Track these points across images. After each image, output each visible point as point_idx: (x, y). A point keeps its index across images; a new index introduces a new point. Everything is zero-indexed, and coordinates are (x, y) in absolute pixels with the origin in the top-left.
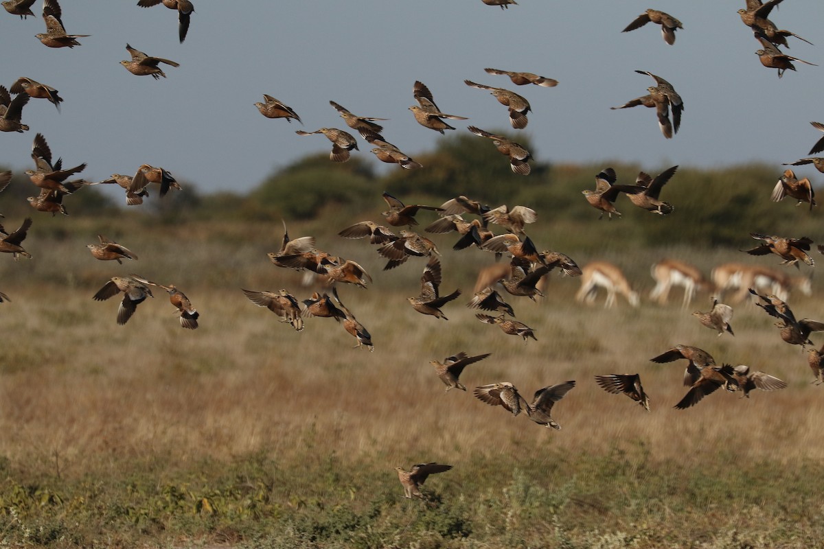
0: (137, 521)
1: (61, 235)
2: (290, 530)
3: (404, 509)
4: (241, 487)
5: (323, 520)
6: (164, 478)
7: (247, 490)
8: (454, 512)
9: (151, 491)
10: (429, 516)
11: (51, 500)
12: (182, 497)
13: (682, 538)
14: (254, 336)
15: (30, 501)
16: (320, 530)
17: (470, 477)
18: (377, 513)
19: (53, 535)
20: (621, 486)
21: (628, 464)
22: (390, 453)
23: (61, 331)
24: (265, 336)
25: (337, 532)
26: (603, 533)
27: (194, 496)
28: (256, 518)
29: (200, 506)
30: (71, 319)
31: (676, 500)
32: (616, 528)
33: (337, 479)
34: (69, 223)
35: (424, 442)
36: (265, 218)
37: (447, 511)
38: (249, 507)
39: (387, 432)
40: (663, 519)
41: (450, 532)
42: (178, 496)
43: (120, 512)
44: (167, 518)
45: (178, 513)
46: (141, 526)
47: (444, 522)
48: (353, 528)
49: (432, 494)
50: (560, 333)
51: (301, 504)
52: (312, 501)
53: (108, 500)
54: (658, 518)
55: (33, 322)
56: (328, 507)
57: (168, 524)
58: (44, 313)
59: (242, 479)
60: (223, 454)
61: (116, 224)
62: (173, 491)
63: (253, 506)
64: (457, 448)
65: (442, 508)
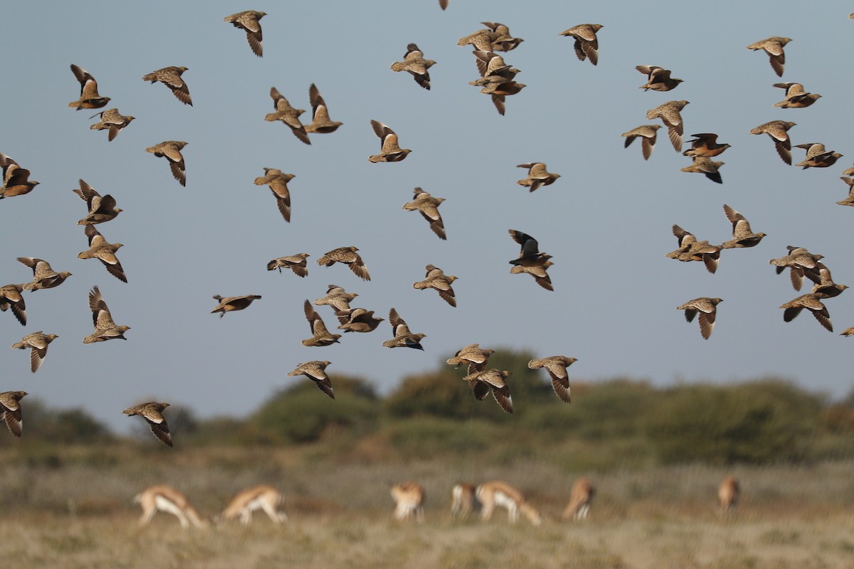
1: (54, 463)
14: (264, 559)
23: (64, 558)
24: (276, 558)
30: (75, 545)
34: (64, 452)
36: (265, 442)
50: (580, 551)
55: (35, 549)
58: (45, 539)
61: (110, 451)
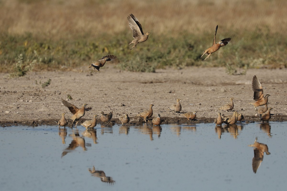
0: (81, 56)
2: (138, 58)
3: (180, 51)
4: (118, 43)
5: (150, 55)
6: (89, 40)
7: (120, 45)
8: (198, 52)
9: (85, 45)
10: (189, 53)
11: (49, 48)
12: (97, 47)
13: (284, 60)
15: (40, 49)
16: (149, 59)
17: (204, 39)
18: (169, 53)
19: (50, 61)
20: (260, 42)
21: (262, 34)
22: (173, 31)
25: (155, 59)
26: (254, 59)
27: (101, 47)
28: (125, 54)
29: (104, 50)
31: (281, 47)
32: (259, 57)
33: (154, 41)
35: (185, 28)
37: (196, 51)
38: (122, 50)
39: (171, 24)
40: (276, 53)
41: (197, 59)
42: (95, 47)
43: (74, 52)
44: (91, 55)
45: (96, 53)
46: (82, 57)
47: (195, 55)
48: (161, 58)
49: (190, 45)
51: (141, 49)
52: (145, 48)
53: (69, 48)
54: (274, 53)
56: (151, 50)
57: (92, 57)
59: (118, 41)
60: (110, 32)
62: (94, 45)
63: (123, 50)
64: (198, 29)
65: (194, 50)
